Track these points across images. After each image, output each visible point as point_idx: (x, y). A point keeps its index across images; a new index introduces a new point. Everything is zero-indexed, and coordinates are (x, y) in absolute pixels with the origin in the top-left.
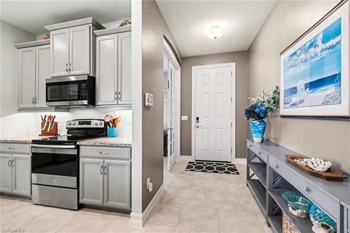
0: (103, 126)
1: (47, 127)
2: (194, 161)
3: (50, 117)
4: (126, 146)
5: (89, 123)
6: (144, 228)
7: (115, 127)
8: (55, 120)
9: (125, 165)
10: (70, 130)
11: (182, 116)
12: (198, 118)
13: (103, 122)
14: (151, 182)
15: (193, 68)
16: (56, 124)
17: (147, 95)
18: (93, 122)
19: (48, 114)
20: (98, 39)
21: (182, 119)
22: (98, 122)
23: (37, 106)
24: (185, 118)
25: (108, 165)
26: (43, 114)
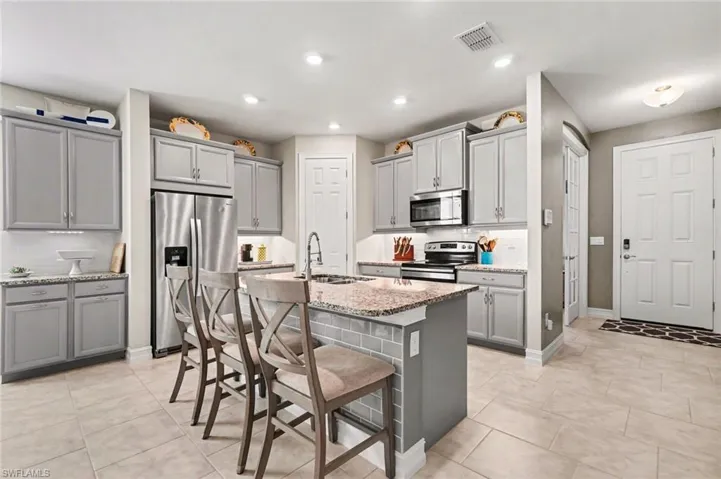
0: (473, 250)
1: (401, 251)
2: (618, 319)
3: (405, 239)
4: (518, 272)
5: (455, 246)
6: (546, 368)
7: (490, 251)
8: (411, 243)
9: (517, 295)
10: (429, 255)
11: (592, 238)
12: (627, 242)
13: (473, 245)
14: (549, 318)
15: (616, 150)
16: (412, 247)
17: (546, 211)
18: (459, 245)
19: (403, 235)
20: (471, 144)
21: (592, 243)
22: (467, 245)
23: (397, 226)
24: (598, 241)
25: (494, 293)
26: (397, 236)
